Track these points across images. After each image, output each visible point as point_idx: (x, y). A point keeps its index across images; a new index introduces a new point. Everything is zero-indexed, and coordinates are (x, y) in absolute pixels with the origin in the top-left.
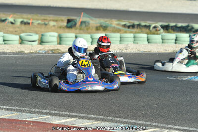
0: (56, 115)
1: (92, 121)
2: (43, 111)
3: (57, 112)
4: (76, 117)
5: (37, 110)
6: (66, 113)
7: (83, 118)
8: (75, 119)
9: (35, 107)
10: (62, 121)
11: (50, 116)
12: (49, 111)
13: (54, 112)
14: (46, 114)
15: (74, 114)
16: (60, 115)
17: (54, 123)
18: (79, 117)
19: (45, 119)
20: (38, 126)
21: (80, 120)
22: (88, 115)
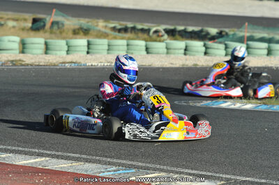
0: (20, 153)
1: (71, 162)
2: (1, 147)
3: (20, 149)
4: (48, 155)
6: (34, 150)
7: (58, 157)
8: (47, 159)
10: (28, 162)
11: (11, 155)
12: (9, 147)
13: (16, 148)
14: (6, 151)
15: (45, 152)
16: (26, 153)
17: (17, 163)
18: (53, 156)
19: (4, 158)
21: (54, 160)
22: (65, 154)
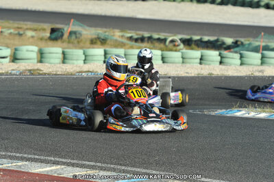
0: (36, 162)
1: (86, 169)
2: (18, 155)
3: (37, 157)
4: (64, 164)
5: (9, 154)
6: (49, 158)
7: (73, 165)
8: (63, 167)
9: (6, 150)
11: (27, 163)
12: (25, 156)
13: (33, 156)
14: (22, 159)
15: (61, 160)
16: (42, 161)
17: (33, 171)
18: (68, 164)
19: (20, 166)
20: (10, 176)
21: (70, 169)
22: (80, 162)
